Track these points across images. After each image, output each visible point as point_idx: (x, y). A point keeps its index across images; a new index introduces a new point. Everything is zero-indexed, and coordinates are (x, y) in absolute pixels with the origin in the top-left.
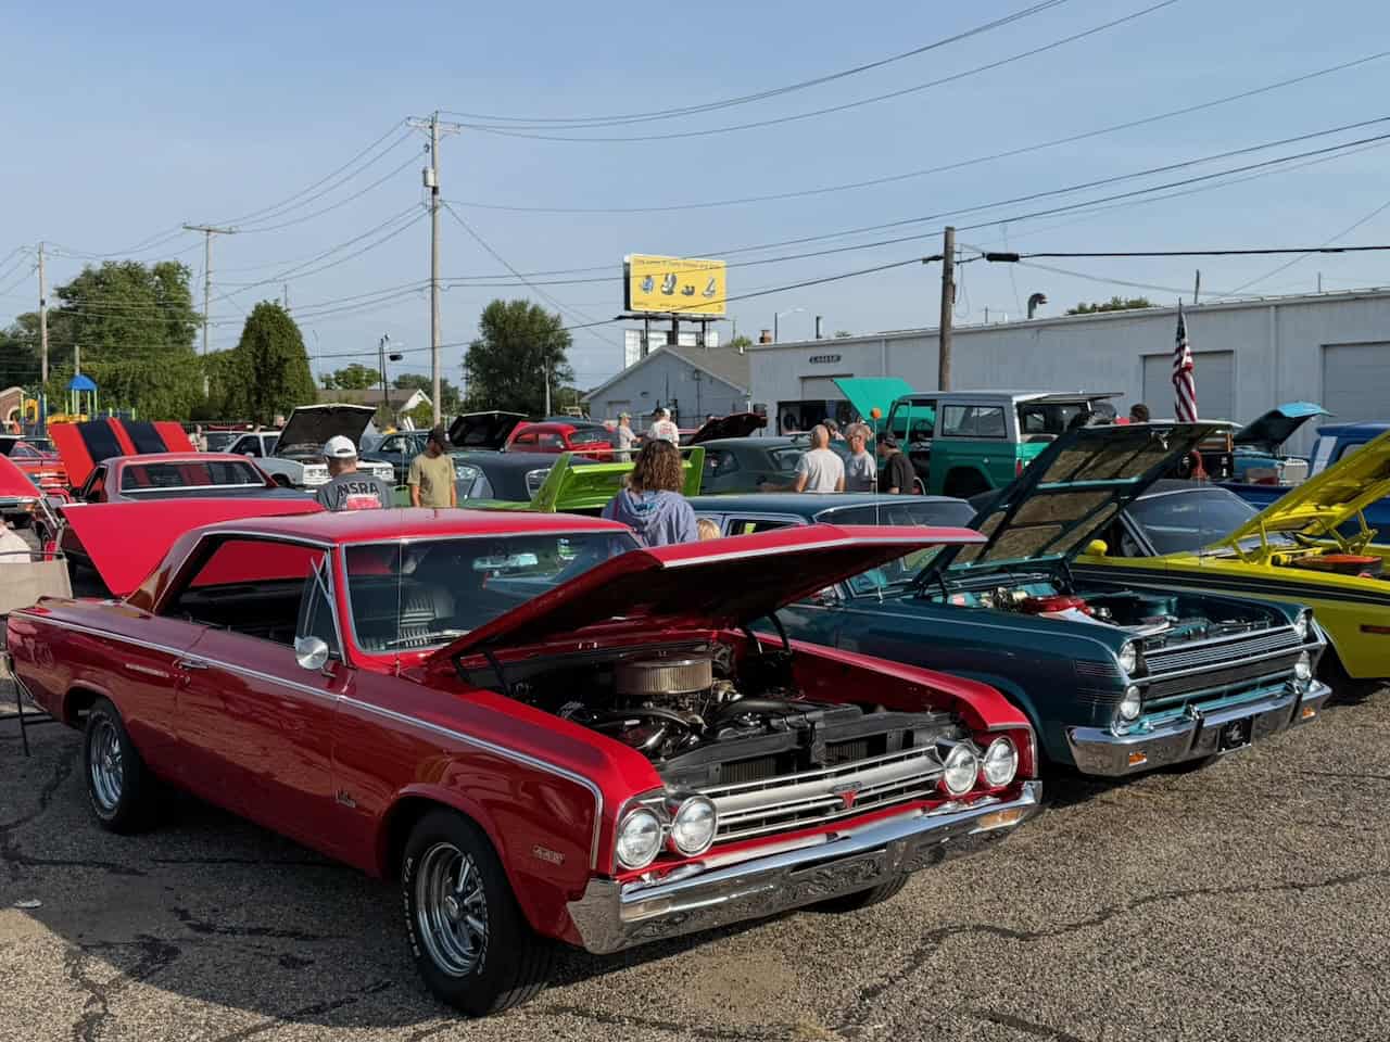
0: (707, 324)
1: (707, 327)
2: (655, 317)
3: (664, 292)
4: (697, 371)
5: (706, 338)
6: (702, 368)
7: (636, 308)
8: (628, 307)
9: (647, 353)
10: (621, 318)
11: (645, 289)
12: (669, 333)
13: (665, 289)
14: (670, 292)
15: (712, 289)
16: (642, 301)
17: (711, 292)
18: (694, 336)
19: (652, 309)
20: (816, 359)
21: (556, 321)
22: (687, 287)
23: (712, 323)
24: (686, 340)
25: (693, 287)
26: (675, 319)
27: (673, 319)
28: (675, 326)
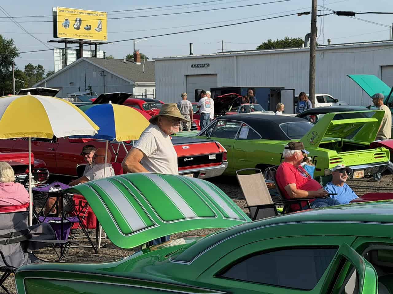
0: (98, 45)
1: (98, 48)
2: (71, 42)
3: (74, 28)
4: (103, 71)
5: (98, 53)
6: (106, 70)
7: (60, 36)
8: (55, 35)
9: (66, 65)
10: (51, 41)
11: (65, 26)
12: (77, 50)
13: (76, 26)
14: (78, 28)
15: (100, 27)
16: (64, 33)
17: (99, 29)
18: (90, 53)
19: (69, 37)
20: (195, 65)
21: (10, 43)
22: (87, 26)
23: (100, 45)
24: (86, 54)
25: (90, 26)
26: (81, 43)
27: (80, 43)
28: (81, 46)
